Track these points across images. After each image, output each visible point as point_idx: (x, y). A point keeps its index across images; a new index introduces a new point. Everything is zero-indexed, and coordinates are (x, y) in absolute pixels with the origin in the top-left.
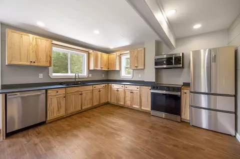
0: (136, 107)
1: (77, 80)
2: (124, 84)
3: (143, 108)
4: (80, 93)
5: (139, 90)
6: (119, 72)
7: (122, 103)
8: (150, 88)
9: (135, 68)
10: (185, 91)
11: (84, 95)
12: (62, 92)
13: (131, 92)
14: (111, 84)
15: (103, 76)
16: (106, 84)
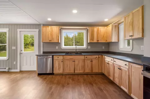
1: (77, 51)
2: (114, 58)
3: (132, 95)
4: (73, 60)
6: (117, 43)
9: (130, 38)
11: (76, 62)
12: (61, 58)
13: (119, 69)
14: (105, 56)
15: (103, 48)
16: (100, 56)
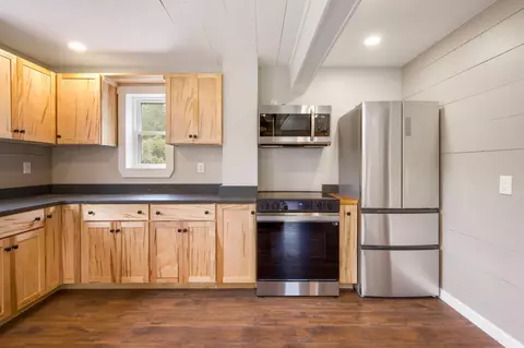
0: (202, 278)
2: (151, 202)
3: (226, 280)
5: (211, 217)
7: (138, 278)
8: (253, 207)
9: (190, 141)
10: (348, 208)
13: (179, 231)
14: (80, 203)
15: (27, 169)
16: (52, 209)
